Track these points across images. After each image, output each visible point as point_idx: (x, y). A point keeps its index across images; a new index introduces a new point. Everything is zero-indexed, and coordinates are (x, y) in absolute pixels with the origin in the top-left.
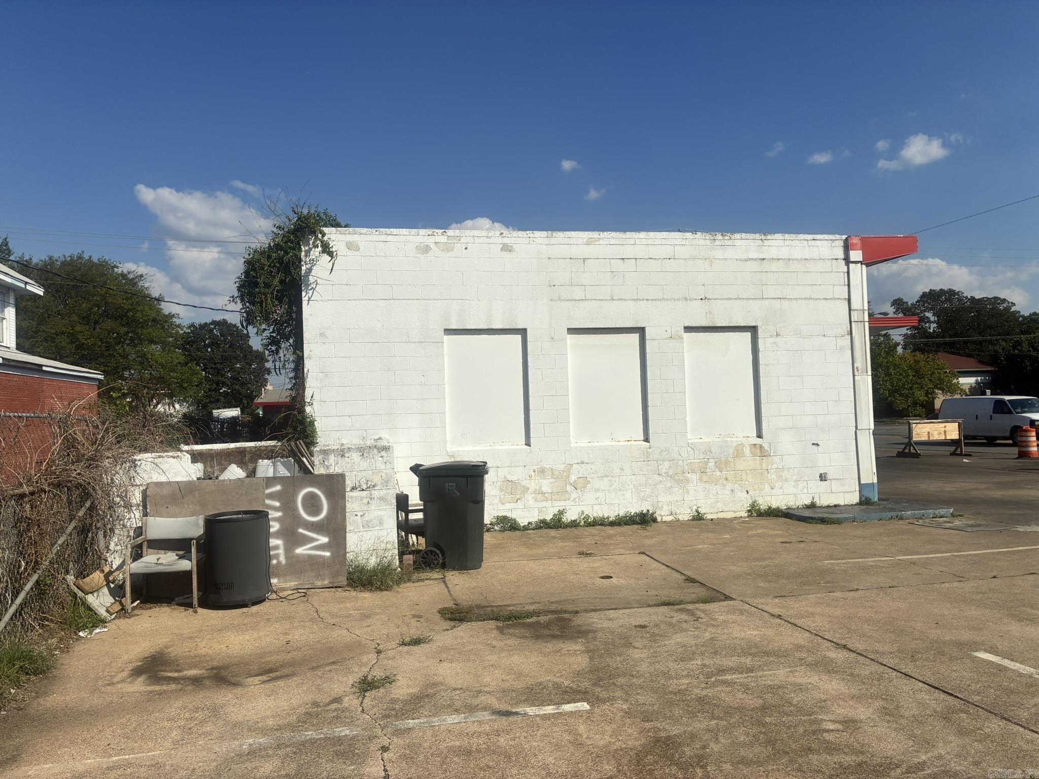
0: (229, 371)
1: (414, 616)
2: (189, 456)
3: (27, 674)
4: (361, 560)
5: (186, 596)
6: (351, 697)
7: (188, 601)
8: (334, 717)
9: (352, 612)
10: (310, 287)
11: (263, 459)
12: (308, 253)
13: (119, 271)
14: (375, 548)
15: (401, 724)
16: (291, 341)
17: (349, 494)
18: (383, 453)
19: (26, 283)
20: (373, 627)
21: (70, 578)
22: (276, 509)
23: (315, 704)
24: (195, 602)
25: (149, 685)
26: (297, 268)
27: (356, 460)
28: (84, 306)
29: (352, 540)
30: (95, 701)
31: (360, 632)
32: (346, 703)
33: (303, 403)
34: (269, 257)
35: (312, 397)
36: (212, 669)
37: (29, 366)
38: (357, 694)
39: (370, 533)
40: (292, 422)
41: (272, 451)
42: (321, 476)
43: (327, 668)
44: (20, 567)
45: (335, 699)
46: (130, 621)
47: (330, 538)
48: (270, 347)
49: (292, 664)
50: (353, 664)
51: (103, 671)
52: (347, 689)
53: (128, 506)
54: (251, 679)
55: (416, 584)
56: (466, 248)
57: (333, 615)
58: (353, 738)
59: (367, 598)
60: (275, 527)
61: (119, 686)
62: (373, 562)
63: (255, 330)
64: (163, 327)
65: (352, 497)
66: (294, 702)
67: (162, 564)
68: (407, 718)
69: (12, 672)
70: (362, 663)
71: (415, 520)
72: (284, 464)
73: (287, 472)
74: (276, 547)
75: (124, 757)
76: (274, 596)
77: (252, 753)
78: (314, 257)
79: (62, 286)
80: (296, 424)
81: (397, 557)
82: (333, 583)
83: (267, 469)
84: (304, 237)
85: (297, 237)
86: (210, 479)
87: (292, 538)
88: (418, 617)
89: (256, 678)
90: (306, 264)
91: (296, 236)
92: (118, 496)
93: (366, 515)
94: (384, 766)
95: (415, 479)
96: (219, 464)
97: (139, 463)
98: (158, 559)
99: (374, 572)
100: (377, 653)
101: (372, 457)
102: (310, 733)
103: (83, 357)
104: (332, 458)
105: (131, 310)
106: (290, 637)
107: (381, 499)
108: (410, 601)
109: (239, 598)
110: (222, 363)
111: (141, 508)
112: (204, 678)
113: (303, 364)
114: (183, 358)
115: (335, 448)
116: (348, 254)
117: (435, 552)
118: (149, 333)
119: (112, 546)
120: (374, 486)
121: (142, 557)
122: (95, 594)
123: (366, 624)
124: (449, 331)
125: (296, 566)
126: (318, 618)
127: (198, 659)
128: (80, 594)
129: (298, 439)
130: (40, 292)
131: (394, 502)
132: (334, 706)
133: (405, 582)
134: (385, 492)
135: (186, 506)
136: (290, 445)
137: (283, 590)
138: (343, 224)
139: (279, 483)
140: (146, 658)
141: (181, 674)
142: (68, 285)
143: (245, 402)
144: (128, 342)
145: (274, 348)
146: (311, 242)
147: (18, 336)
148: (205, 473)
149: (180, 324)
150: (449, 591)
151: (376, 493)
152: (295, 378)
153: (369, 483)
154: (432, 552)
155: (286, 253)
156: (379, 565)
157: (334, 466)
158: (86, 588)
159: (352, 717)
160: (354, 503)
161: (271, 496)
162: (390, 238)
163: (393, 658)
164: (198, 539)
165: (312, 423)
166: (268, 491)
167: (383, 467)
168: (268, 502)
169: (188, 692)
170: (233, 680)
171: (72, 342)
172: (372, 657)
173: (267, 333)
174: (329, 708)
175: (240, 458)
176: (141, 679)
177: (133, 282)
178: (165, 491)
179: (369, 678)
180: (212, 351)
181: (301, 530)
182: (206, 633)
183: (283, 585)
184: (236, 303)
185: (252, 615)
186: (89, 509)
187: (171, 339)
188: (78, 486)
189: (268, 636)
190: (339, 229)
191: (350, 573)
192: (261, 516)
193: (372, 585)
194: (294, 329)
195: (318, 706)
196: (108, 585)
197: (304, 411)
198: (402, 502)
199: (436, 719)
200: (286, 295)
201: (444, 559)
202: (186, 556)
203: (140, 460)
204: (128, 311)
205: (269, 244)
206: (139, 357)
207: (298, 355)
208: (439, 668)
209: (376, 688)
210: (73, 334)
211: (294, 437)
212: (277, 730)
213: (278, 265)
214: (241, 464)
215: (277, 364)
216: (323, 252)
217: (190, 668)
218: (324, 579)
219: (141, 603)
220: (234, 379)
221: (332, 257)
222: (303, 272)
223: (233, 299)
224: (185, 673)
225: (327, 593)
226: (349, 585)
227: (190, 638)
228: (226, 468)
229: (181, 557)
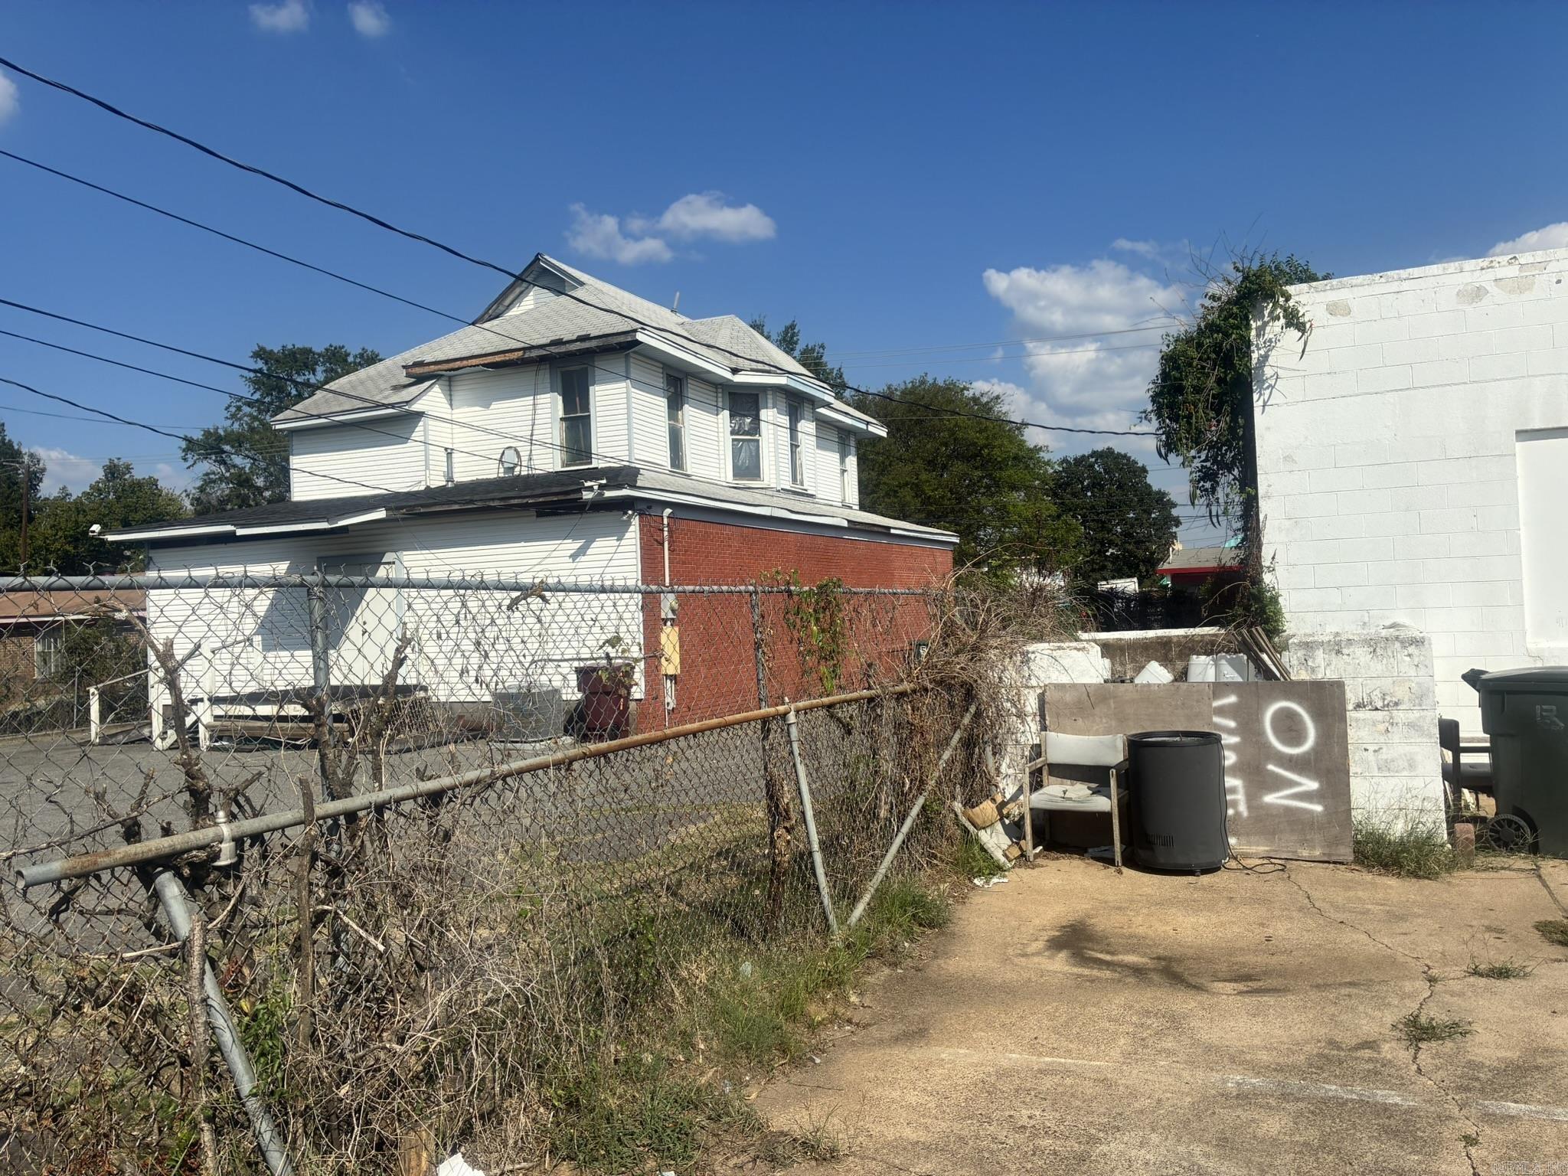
0: (1118, 524)
1: (1489, 929)
2: (1099, 648)
3: (920, 925)
4: (1378, 823)
5: (1103, 848)
6: (1394, 1044)
7: (1106, 855)
8: (1369, 1071)
9: (1370, 907)
10: (1266, 385)
11: (1199, 654)
12: (1261, 331)
13: (968, 394)
14: (1402, 805)
15: (1493, 1106)
16: (1236, 472)
17: (1351, 715)
18: (1412, 649)
19: (868, 423)
20: (1413, 937)
21: (958, 806)
22: (1231, 732)
23: (1332, 1043)
24: (1118, 858)
25: (1075, 966)
26: (1244, 357)
27: (1362, 660)
28: (929, 446)
29: (1360, 791)
30: (1009, 975)
31: (1390, 941)
32: (1388, 1050)
33: (1258, 568)
34: (1200, 345)
35: (1273, 558)
36: (1159, 958)
37: (876, 529)
38: (1404, 1042)
39: (1393, 781)
40: (1242, 598)
41: (1213, 643)
42: (1302, 683)
43: (1344, 991)
44: (904, 785)
45: (1366, 1042)
46: (1035, 872)
47: (1321, 782)
48: (1202, 483)
49: (1282, 973)
50: (1387, 991)
51: (1012, 936)
52: (1386, 1031)
53: (1021, 715)
54: (1220, 985)
55: (1484, 875)
56: (1559, 282)
57: (1338, 907)
58: (1410, 1111)
59: (1394, 888)
60: (1230, 759)
61: (1036, 959)
62: (1398, 830)
63: (1181, 459)
64: (1027, 467)
65: (1357, 720)
66: (1297, 1033)
67: (1070, 799)
68: (1505, 1098)
69: (904, 920)
70: (1404, 993)
71: (1472, 766)
72: (1231, 663)
73: (1236, 675)
74: (1233, 790)
75: (1059, 1060)
76: (1233, 864)
77: (1244, 1097)
78: (1271, 336)
79: (903, 422)
80: (1249, 600)
81: (1444, 825)
82: (1330, 855)
83: (1206, 669)
84: (1254, 306)
85: (1244, 307)
86: (1123, 682)
87: (1259, 780)
88: (1498, 931)
89: (1227, 984)
90: (1259, 349)
91: (1242, 307)
92: (1008, 700)
93: (1384, 750)
94: (1474, 1168)
95: (1473, 696)
96: (1133, 660)
97: (1032, 656)
98: (1065, 792)
99: (1403, 845)
100: (1430, 981)
101: (1390, 654)
102: (1334, 1087)
103: (930, 514)
104: (1320, 656)
105: (986, 446)
106: (1270, 931)
107: (1411, 725)
108: (1477, 902)
109: (1181, 860)
110: (1107, 513)
111: (1038, 718)
112: (1149, 969)
113: (1258, 507)
114: (1054, 508)
115: (1326, 639)
116: (1331, 322)
117: (1516, 823)
118: (1010, 477)
119: (1004, 769)
120: (1396, 704)
121: (1042, 786)
122: (989, 830)
123: (1398, 931)
124: (1524, 435)
125: (1266, 822)
126: (1310, 907)
127: (1135, 941)
128: (971, 828)
129: (1252, 624)
130: (882, 432)
131: (1436, 731)
132: (1367, 1053)
133: (1462, 868)
134: (1417, 714)
135: (1098, 719)
136: (1241, 634)
137: (1247, 856)
138: (1320, 275)
139: (1233, 692)
140: (1064, 927)
141: (1115, 958)
142: (911, 420)
143: (1143, 568)
144: (982, 490)
145: (1208, 485)
146: (1266, 313)
147: (860, 492)
148: (1113, 674)
149: (1049, 461)
150: (1551, 893)
151: (1400, 716)
152: (1245, 529)
153: (1388, 698)
154: (1510, 822)
155: (1227, 335)
156: (1410, 834)
157: (1325, 668)
158: (979, 822)
159: (1403, 1078)
160: (1360, 730)
161: (1221, 711)
162: (1406, 285)
163: (1461, 994)
164: (1117, 767)
165: (1274, 600)
166: (1216, 704)
167: (1412, 672)
168: (1216, 719)
169: (1130, 985)
170: (1193, 980)
171: (917, 496)
172: (1422, 987)
173: (1197, 463)
174: (1359, 1054)
175: (1163, 652)
176: (1063, 955)
177: (987, 408)
178: (1068, 697)
179: (1423, 1020)
180: (1093, 495)
181: (1271, 767)
182: (1140, 905)
183: (1246, 849)
184: (1150, 421)
185: (1204, 888)
186: (974, 716)
187: (1037, 482)
188: (963, 684)
189: (1234, 923)
190: (1314, 284)
191: (1358, 843)
192: (1210, 739)
193: (1401, 867)
194: (1239, 453)
195: (1339, 1048)
196: (1001, 820)
197: (1261, 581)
198: (1449, 734)
199: (1560, 1110)
200: (1227, 402)
201: (1536, 837)
202: (1102, 789)
203: (1033, 653)
204: (982, 449)
205: (1199, 326)
206: (997, 510)
207: (1249, 494)
208: (1553, 1023)
209: (1438, 1039)
210: (917, 485)
211: (1245, 621)
212: (1275, 1070)
213: (1213, 356)
214: (1166, 661)
215: (1214, 509)
216: (1288, 325)
217: (1127, 952)
218: (1313, 848)
219: (1045, 849)
220: (1127, 535)
221: (1304, 332)
222: (1254, 361)
223: (1145, 416)
224: (1120, 957)
225: (1320, 870)
226: (1357, 861)
227: (1119, 908)
228: (1143, 667)
229: (1095, 792)
